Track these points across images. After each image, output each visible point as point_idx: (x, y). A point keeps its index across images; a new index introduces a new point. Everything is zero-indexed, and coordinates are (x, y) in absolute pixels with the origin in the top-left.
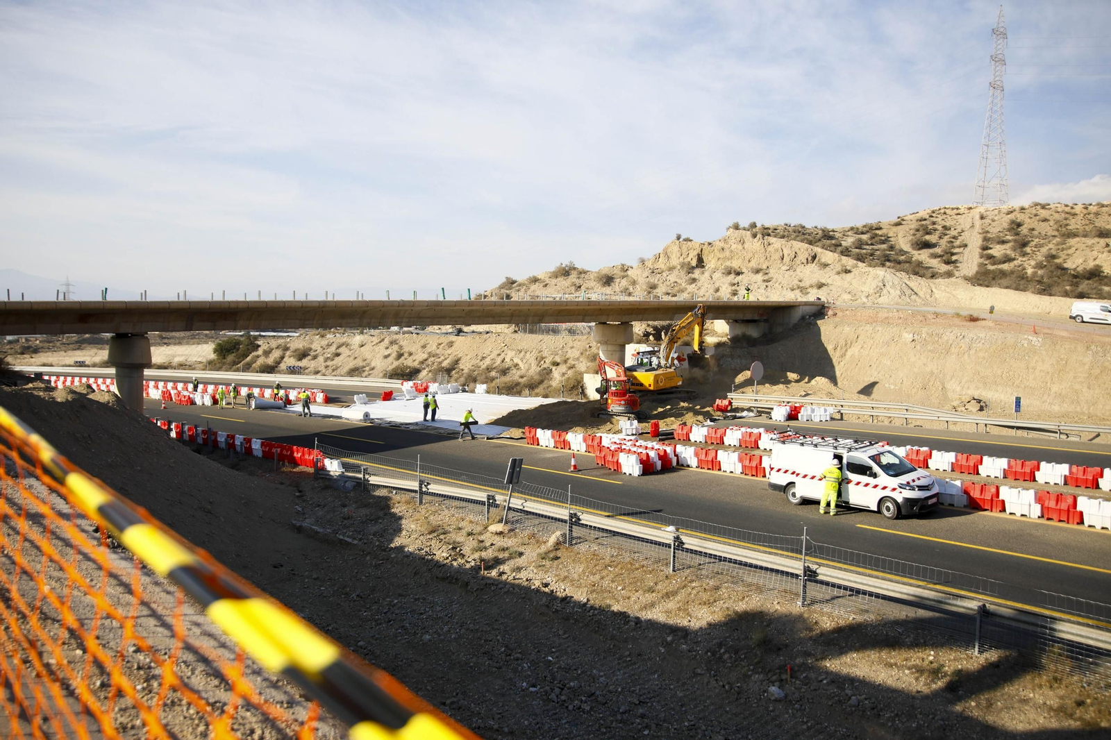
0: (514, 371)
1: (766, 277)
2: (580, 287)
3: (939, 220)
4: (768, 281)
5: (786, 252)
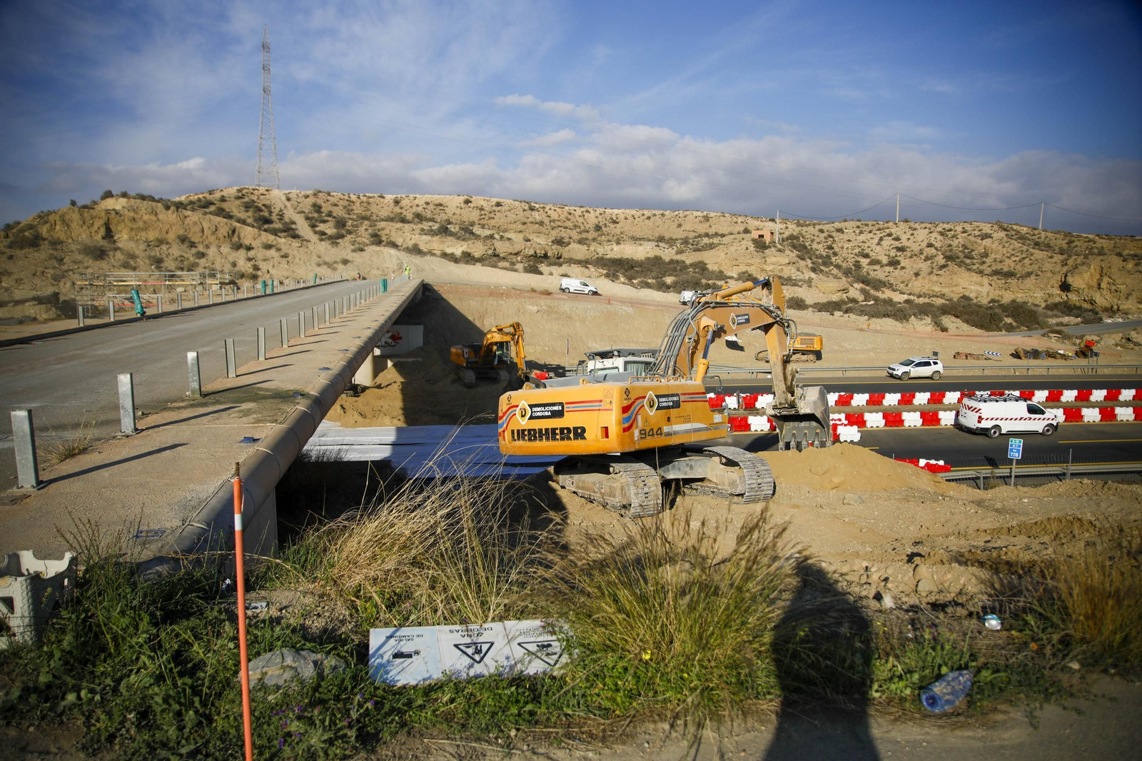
3: (253, 198)
5: (206, 225)
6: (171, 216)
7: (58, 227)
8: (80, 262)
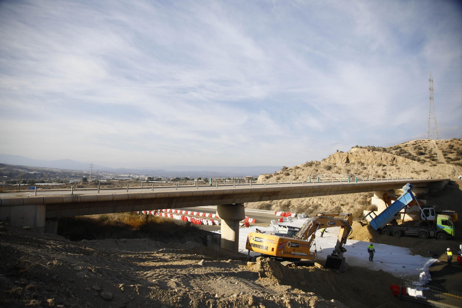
0: (320, 207)
1: (397, 167)
2: (317, 170)
3: (420, 144)
4: (399, 169)
5: (383, 157)
6: (370, 154)
7: (332, 159)
8: (323, 171)
